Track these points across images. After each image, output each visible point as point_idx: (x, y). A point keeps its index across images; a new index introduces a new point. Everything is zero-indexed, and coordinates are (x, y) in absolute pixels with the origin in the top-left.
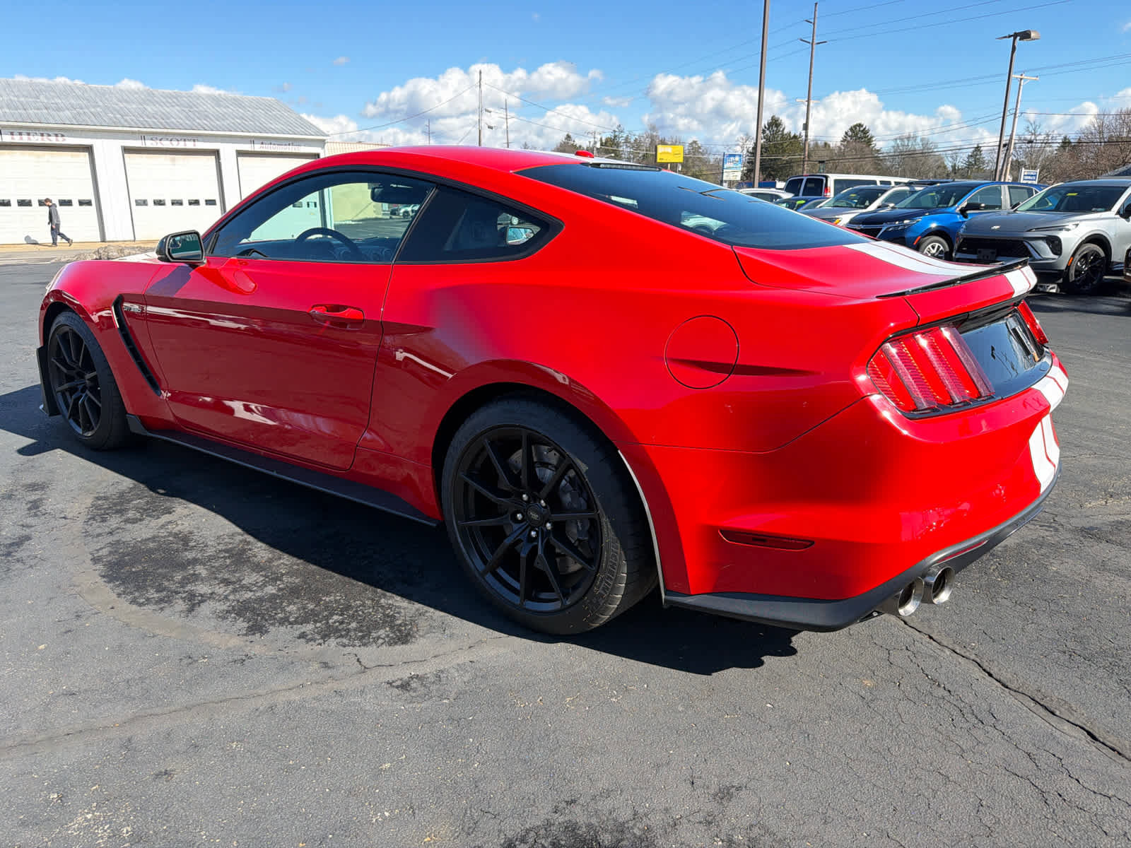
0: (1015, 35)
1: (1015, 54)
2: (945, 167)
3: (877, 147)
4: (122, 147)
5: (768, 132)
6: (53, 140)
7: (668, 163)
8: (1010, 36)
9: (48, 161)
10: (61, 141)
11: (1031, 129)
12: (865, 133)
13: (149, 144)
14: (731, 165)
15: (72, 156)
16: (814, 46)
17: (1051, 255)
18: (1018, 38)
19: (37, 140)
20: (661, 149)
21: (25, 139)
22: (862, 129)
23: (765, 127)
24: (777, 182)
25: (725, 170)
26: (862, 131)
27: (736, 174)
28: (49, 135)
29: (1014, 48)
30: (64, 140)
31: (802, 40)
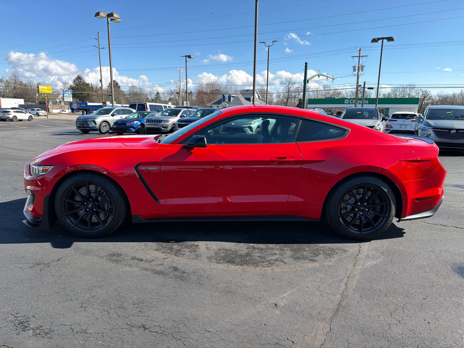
0: (186, 56)
1: (187, 62)
2: (149, 99)
3: (123, 90)
5: (76, 81)
7: (45, 93)
8: (184, 56)
11: (178, 87)
12: (117, 84)
14: (67, 95)
16: (100, 49)
17: (250, 132)
18: (187, 57)
20: (40, 87)
22: (115, 82)
23: (75, 79)
24: (88, 102)
25: (65, 97)
26: (116, 83)
27: (70, 99)
29: (186, 61)
31: (94, 46)
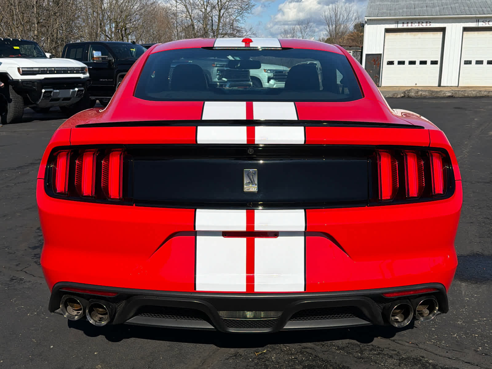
4: (463, 27)
6: (424, 25)
9: (419, 38)
10: (429, 26)
13: (481, 24)
15: (433, 34)
19: (416, 26)
21: (410, 26)
28: (423, 23)
30: (430, 25)
